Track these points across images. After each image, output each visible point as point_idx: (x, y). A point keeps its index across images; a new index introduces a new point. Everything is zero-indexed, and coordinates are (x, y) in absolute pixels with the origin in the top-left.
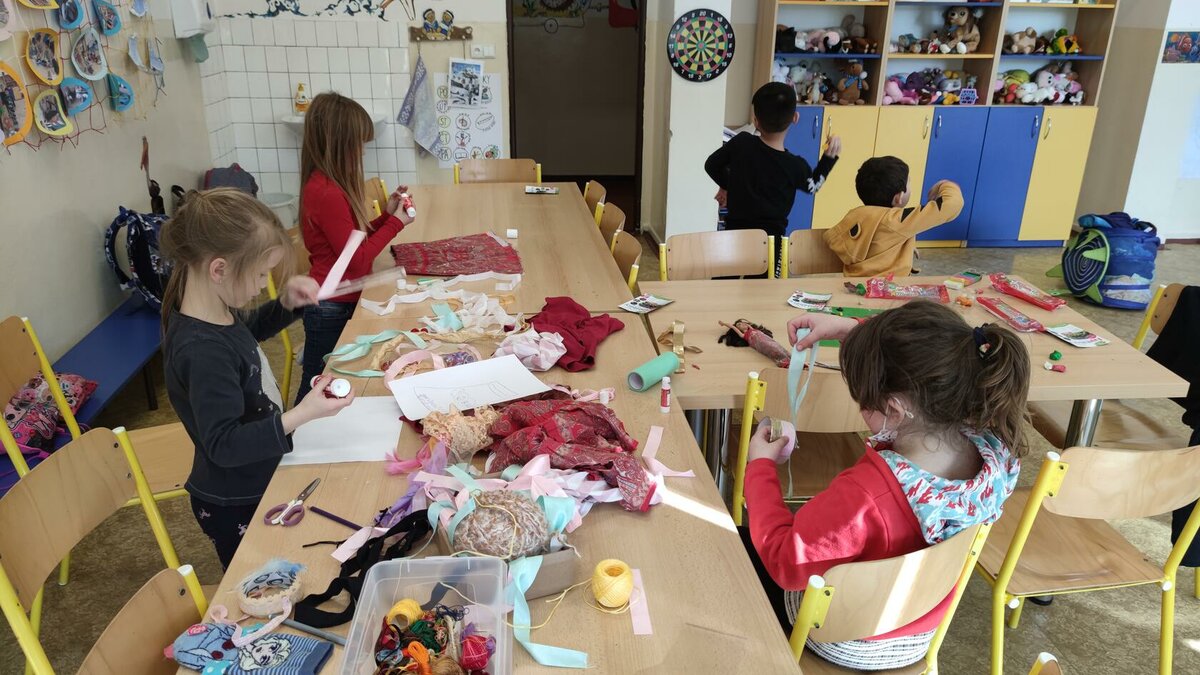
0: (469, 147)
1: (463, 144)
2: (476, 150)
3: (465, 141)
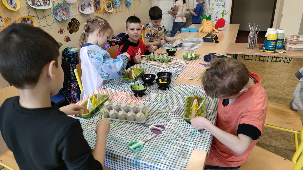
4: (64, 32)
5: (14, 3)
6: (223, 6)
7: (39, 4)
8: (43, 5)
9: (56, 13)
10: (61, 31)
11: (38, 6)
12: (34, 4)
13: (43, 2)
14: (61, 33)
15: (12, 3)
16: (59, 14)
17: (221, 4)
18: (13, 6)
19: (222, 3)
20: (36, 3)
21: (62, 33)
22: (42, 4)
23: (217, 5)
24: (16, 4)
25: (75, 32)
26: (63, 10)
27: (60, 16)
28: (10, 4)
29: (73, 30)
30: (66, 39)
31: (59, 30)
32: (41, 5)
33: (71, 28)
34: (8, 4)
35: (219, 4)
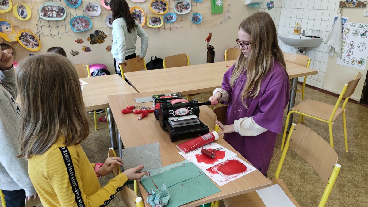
0: (351, 57)
1: (349, 55)
2: (354, 59)
3: (350, 54)
4: (83, 42)
5: (25, 14)
6: (363, 35)
7: (51, 15)
8: (55, 17)
9: (74, 24)
10: (79, 41)
11: (49, 17)
12: (45, 15)
13: (56, 14)
14: (78, 43)
15: (23, 14)
16: (76, 25)
17: (360, 32)
18: (23, 16)
19: (362, 30)
20: (48, 14)
21: (80, 43)
22: (55, 15)
23: (353, 33)
24: (27, 15)
25: (98, 43)
26: (82, 22)
27: (77, 27)
28: (20, 15)
29: (95, 42)
30: (84, 49)
31: (76, 40)
32: (53, 17)
33: (93, 39)
34: (19, 14)
35: (358, 31)
